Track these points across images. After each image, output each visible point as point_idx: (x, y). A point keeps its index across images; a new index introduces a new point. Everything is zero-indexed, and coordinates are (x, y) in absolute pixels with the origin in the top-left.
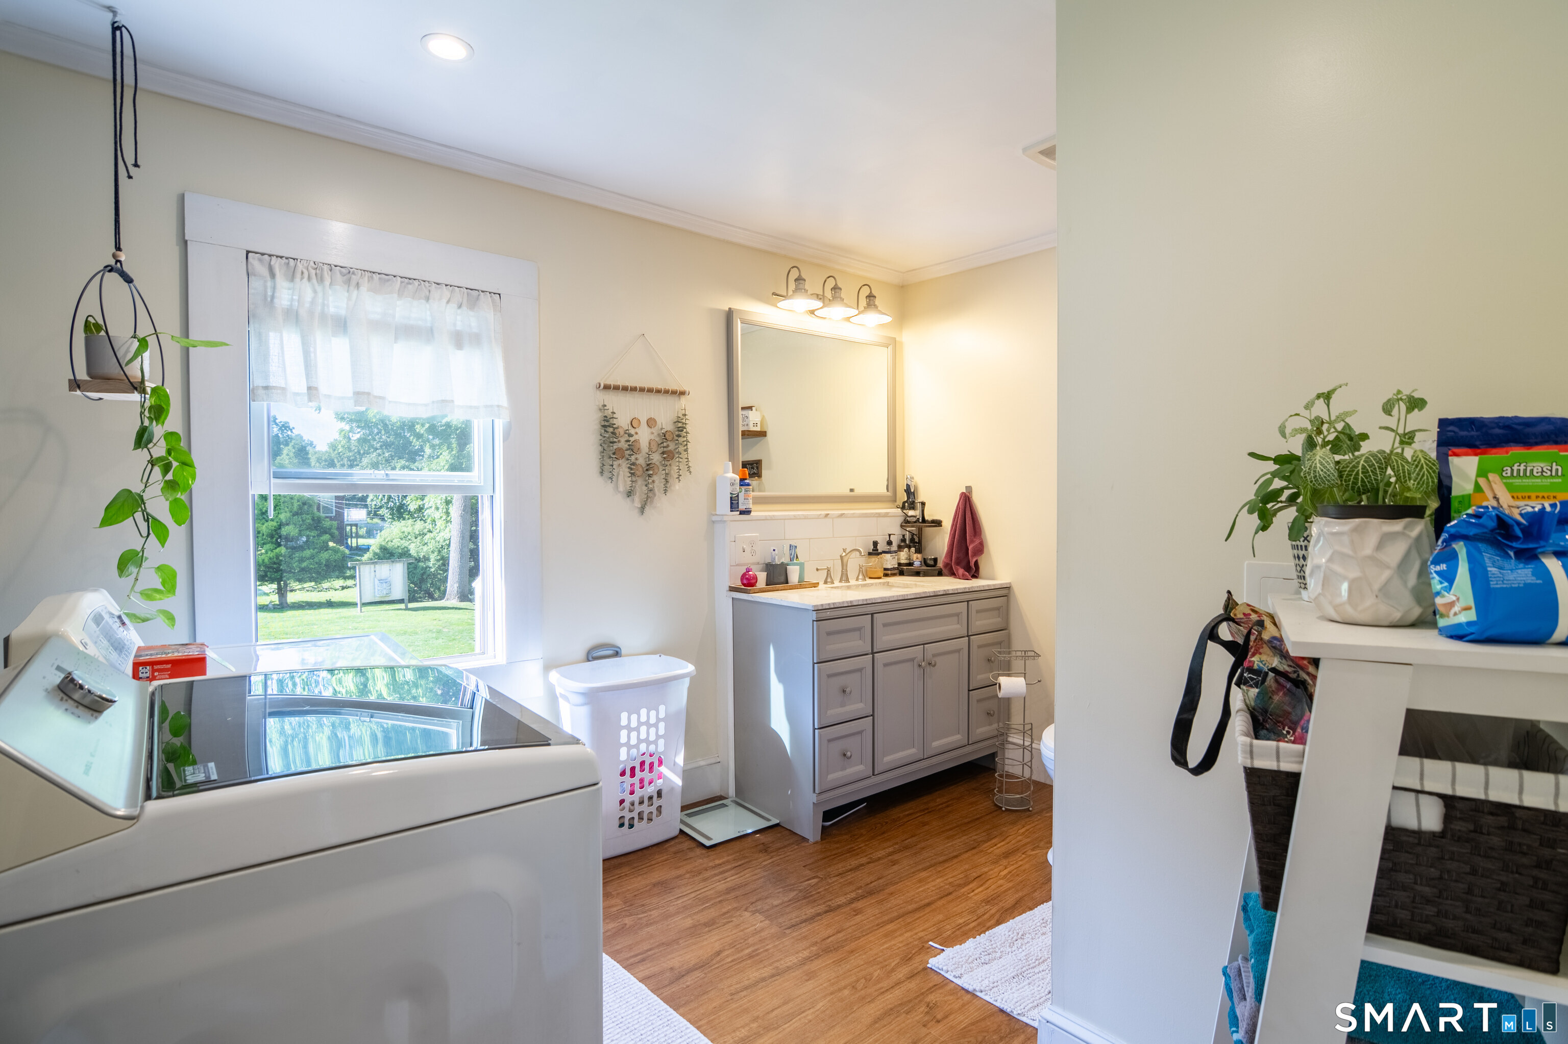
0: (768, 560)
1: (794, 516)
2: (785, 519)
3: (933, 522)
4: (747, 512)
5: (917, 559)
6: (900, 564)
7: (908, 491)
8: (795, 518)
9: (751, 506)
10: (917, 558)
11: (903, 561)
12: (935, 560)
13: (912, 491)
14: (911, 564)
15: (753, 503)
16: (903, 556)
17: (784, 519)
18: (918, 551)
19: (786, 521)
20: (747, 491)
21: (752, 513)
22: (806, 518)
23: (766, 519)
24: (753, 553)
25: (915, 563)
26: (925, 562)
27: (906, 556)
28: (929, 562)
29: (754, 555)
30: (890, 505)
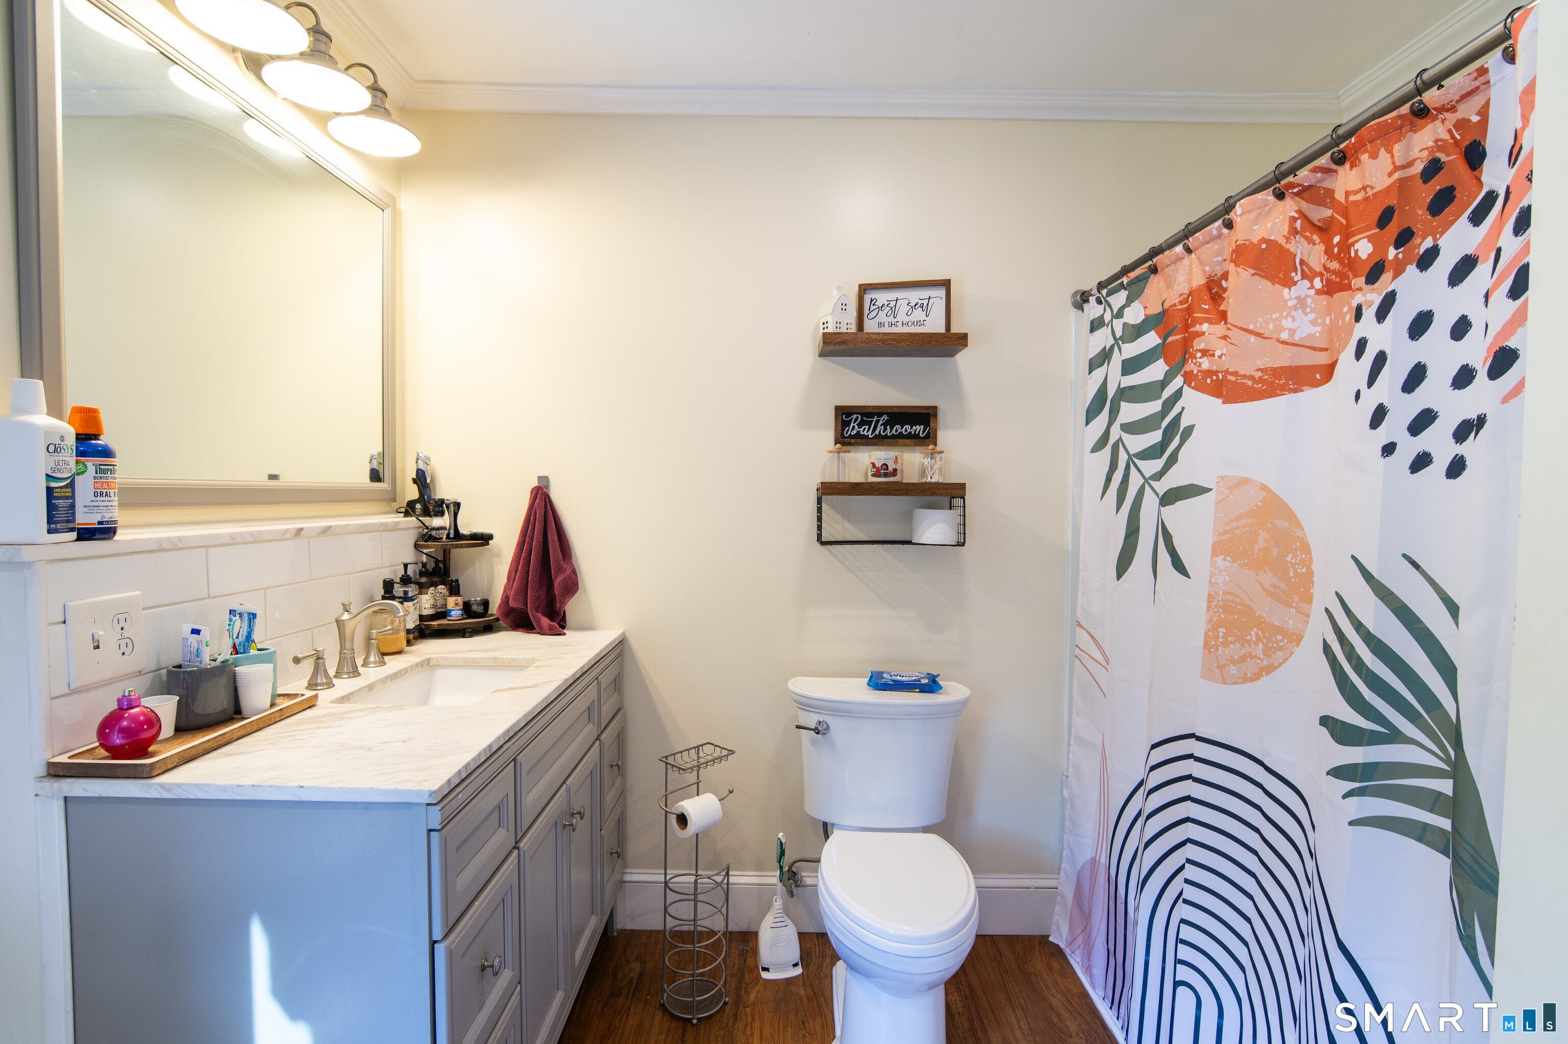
0: (173, 658)
1: (232, 536)
2: (207, 547)
3: (474, 536)
4: (104, 532)
5: (454, 604)
6: (422, 618)
7: (421, 479)
8: (234, 541)
9: (116, 514)
10: (457, 604)
11: (426, 612)
12: (486, 604)
13: (428, 481)
14: (443, 614)
15: (121, 505)
16: (427, 602)
17: (206, 545)
18: (454, 589)
19: (210, 550)
20: (104, 471)
21: (119, 532)
22: (257, 539)
23: (160, 548)
24: (127, 645)
25: (453, 613)
26: (467, 607)
27: (432, 602)
28: (475, 608)
29: (128, 651)
30: (382, 507)
